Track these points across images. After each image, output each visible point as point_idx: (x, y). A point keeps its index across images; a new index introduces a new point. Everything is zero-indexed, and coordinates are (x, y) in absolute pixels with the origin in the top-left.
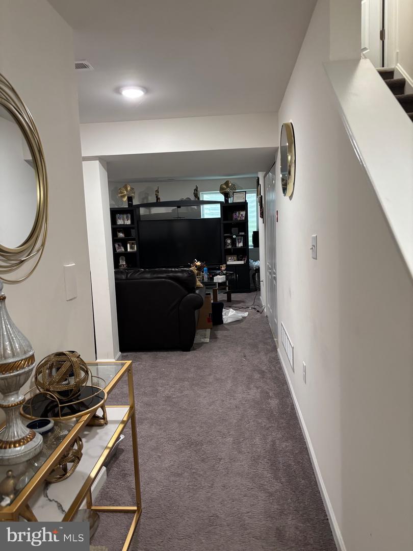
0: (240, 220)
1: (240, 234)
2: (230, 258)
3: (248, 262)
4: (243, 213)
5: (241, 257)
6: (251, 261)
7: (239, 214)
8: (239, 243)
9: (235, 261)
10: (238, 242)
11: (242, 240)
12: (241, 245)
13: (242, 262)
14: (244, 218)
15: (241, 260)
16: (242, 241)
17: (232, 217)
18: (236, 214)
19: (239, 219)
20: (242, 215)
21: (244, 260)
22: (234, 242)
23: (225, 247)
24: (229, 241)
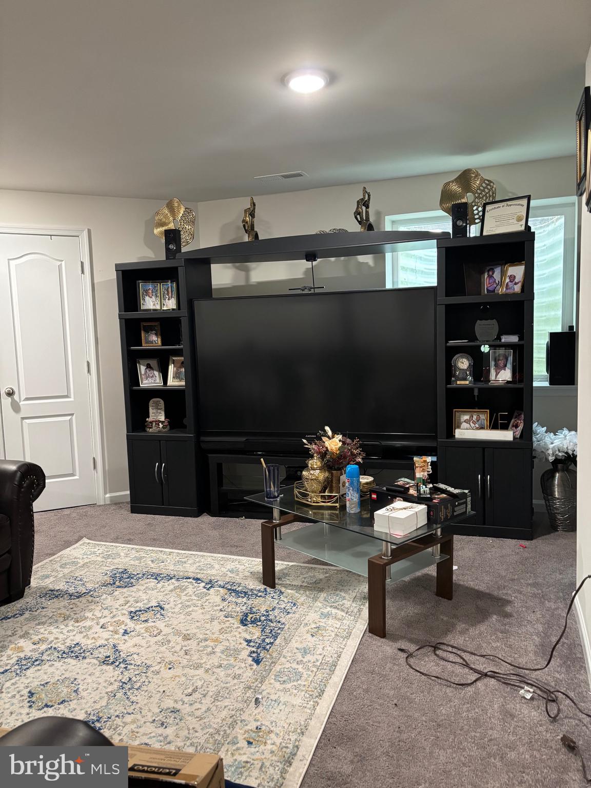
0: (506, 295)
1: (505, 339)
2: (466, 417)
3: (527, 434)
4: (517, 271)
5: (503, 417)
6: (539, 430)
7: (503, 274)
8: (498, 368)
9: (482, 428)
10: (496, 365)
11: (510, 359)
12: (505, 375)
13: (506, 436)
14: (517, 288)
15: (505, 427)
16: (509, 365)
17: (479, 284)
18: (490, 277)
19: (501, 290)
20: (512, 278)
21: (516, 426)
22: (480, 368)
23: (449, 381)
24: (463, 363)
